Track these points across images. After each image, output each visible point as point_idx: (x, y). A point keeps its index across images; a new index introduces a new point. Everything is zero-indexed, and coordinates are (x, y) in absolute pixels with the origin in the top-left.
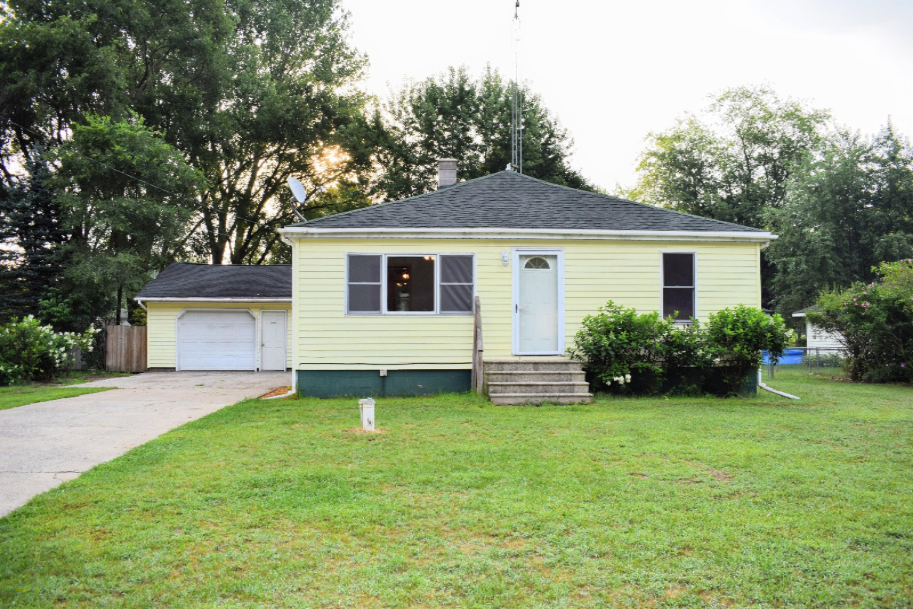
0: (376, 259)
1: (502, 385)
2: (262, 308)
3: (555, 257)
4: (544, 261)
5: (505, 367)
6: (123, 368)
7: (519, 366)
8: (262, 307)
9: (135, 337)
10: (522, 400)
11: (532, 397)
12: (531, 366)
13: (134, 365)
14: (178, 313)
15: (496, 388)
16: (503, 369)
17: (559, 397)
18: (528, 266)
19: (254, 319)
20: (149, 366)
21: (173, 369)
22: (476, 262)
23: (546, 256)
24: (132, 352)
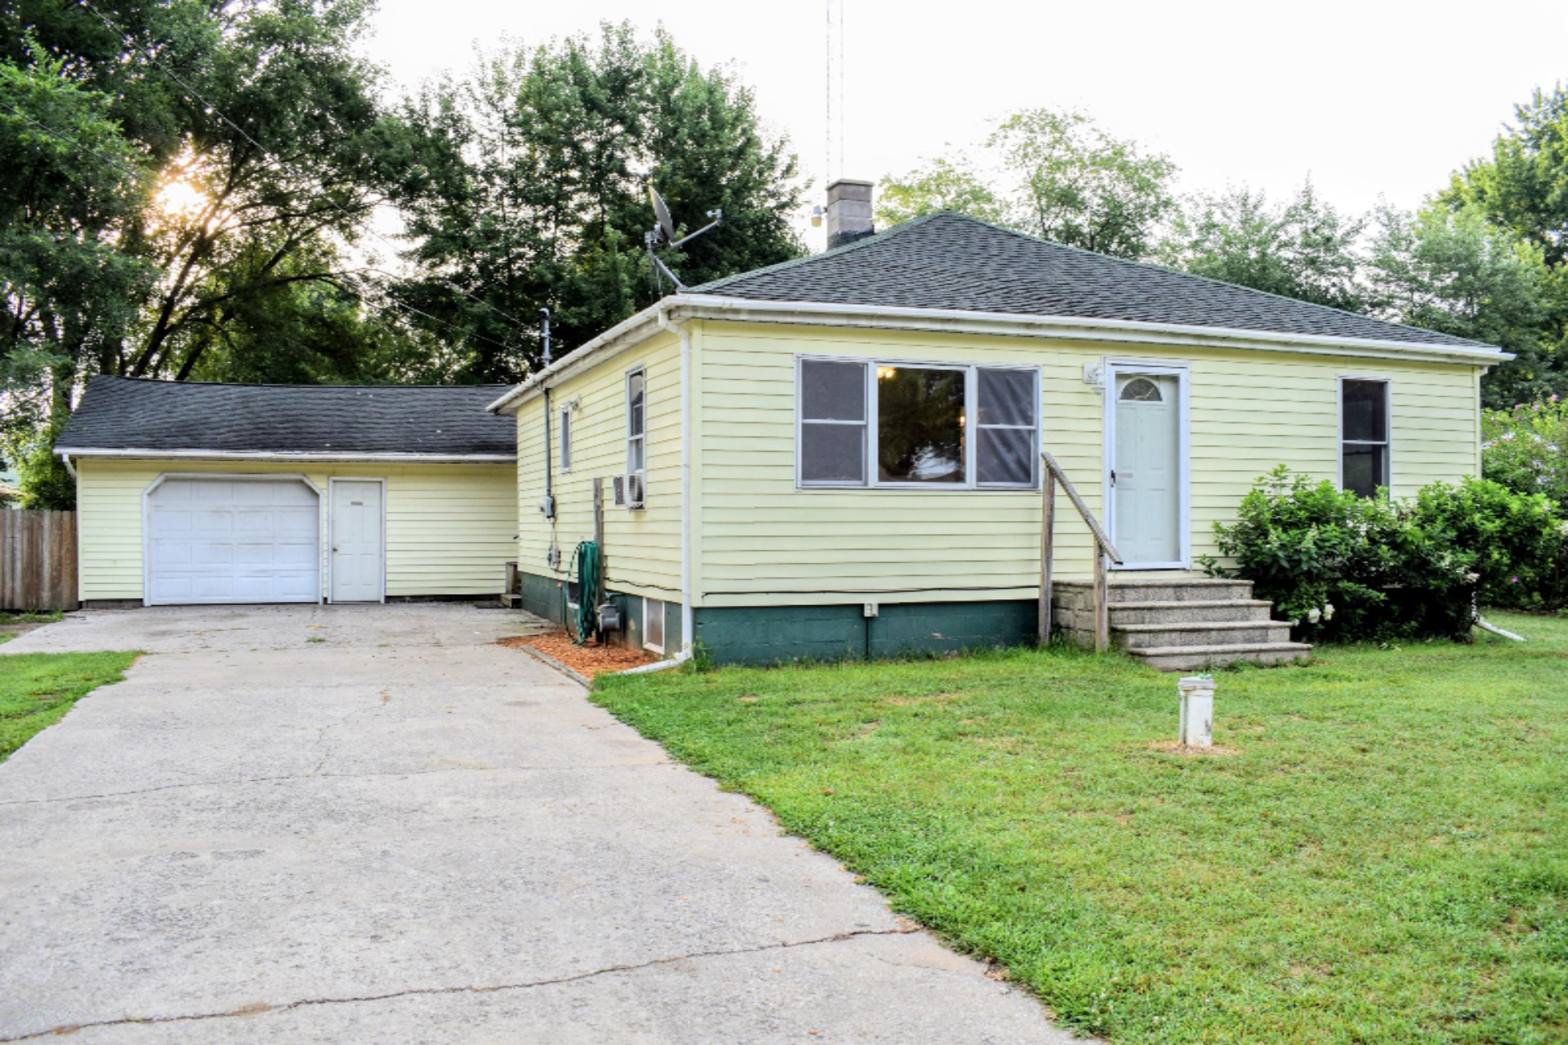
0: (856, 371)
1: (1150, 632)
2: (334, 474)
3: (1174, 379)
4: (1152, 385)
5: (1130, 593)
6: (19, 603)
7: (1150, 591)
8: (332, 471)
9: (46, 535)
10: (1200, 660)
11: (1215, 653)
12: (1170, 591)
13: (46, 595)
14: (149, 482)
15: (1141, 636)
16: (1123, 599)
17: (1261, 651)
18: (1128, 394)
19: (315, 495)
20: (82, 597)
21: (138, 603)
22: (1042, 385)
23: (1157, 377)
24: (40, 566)
